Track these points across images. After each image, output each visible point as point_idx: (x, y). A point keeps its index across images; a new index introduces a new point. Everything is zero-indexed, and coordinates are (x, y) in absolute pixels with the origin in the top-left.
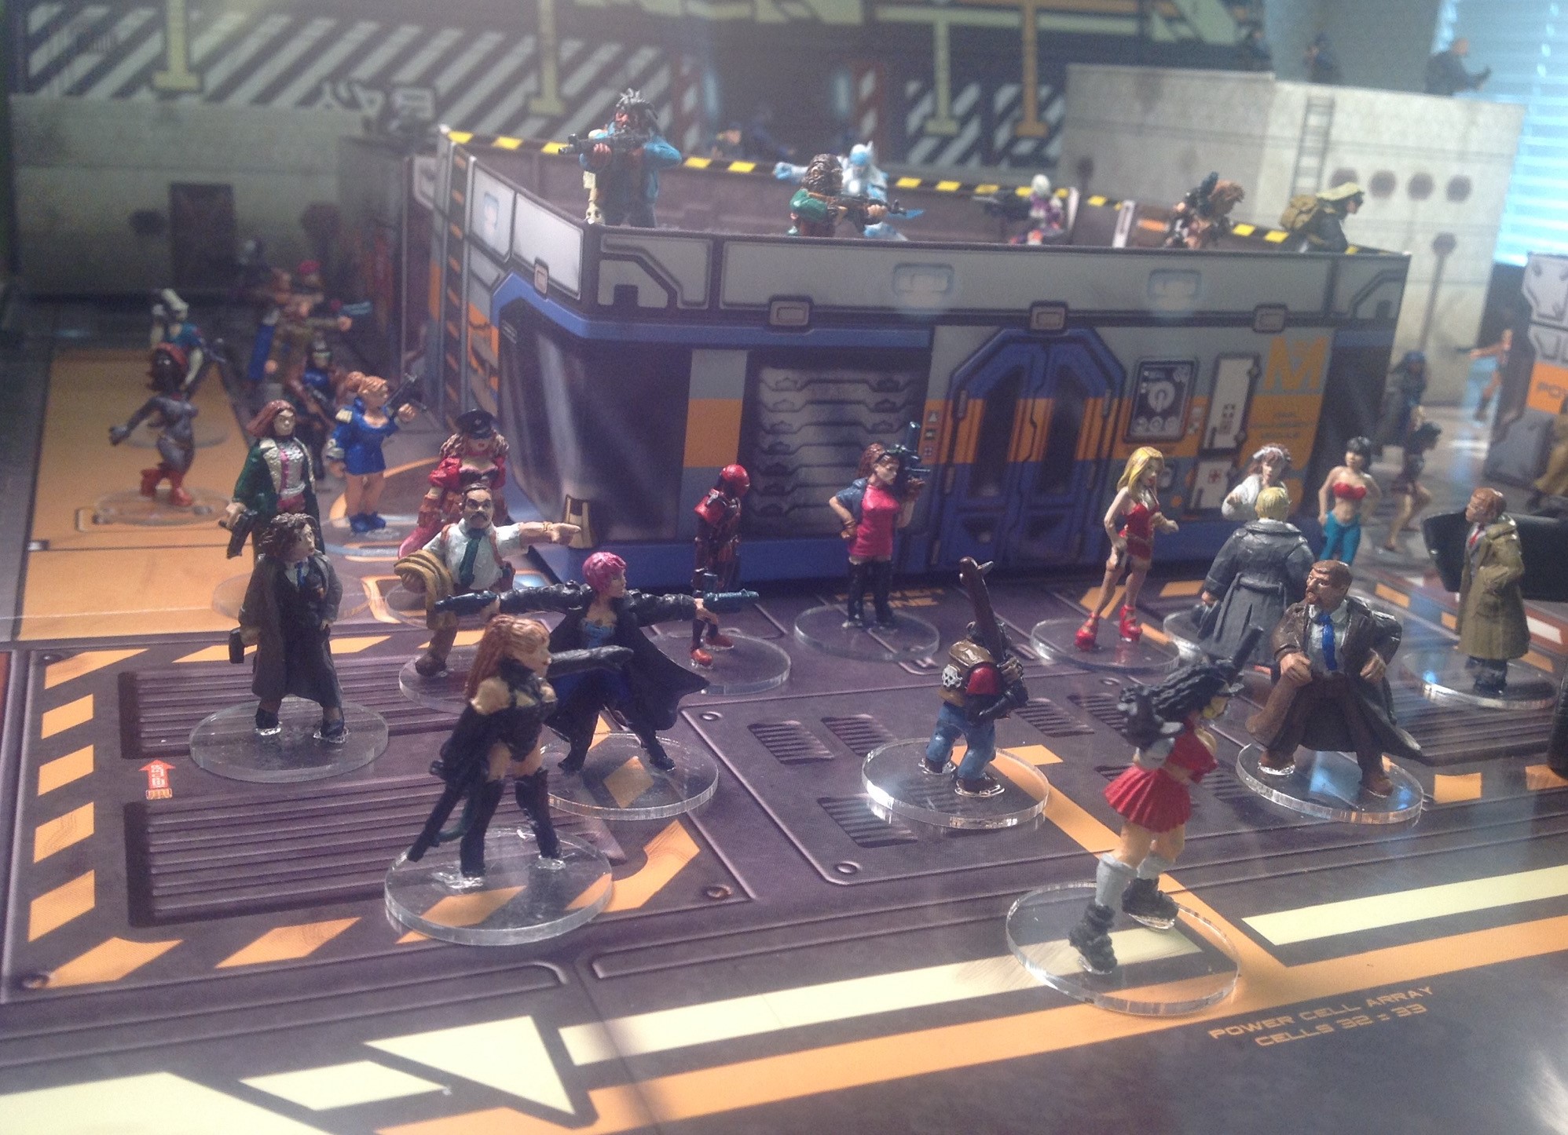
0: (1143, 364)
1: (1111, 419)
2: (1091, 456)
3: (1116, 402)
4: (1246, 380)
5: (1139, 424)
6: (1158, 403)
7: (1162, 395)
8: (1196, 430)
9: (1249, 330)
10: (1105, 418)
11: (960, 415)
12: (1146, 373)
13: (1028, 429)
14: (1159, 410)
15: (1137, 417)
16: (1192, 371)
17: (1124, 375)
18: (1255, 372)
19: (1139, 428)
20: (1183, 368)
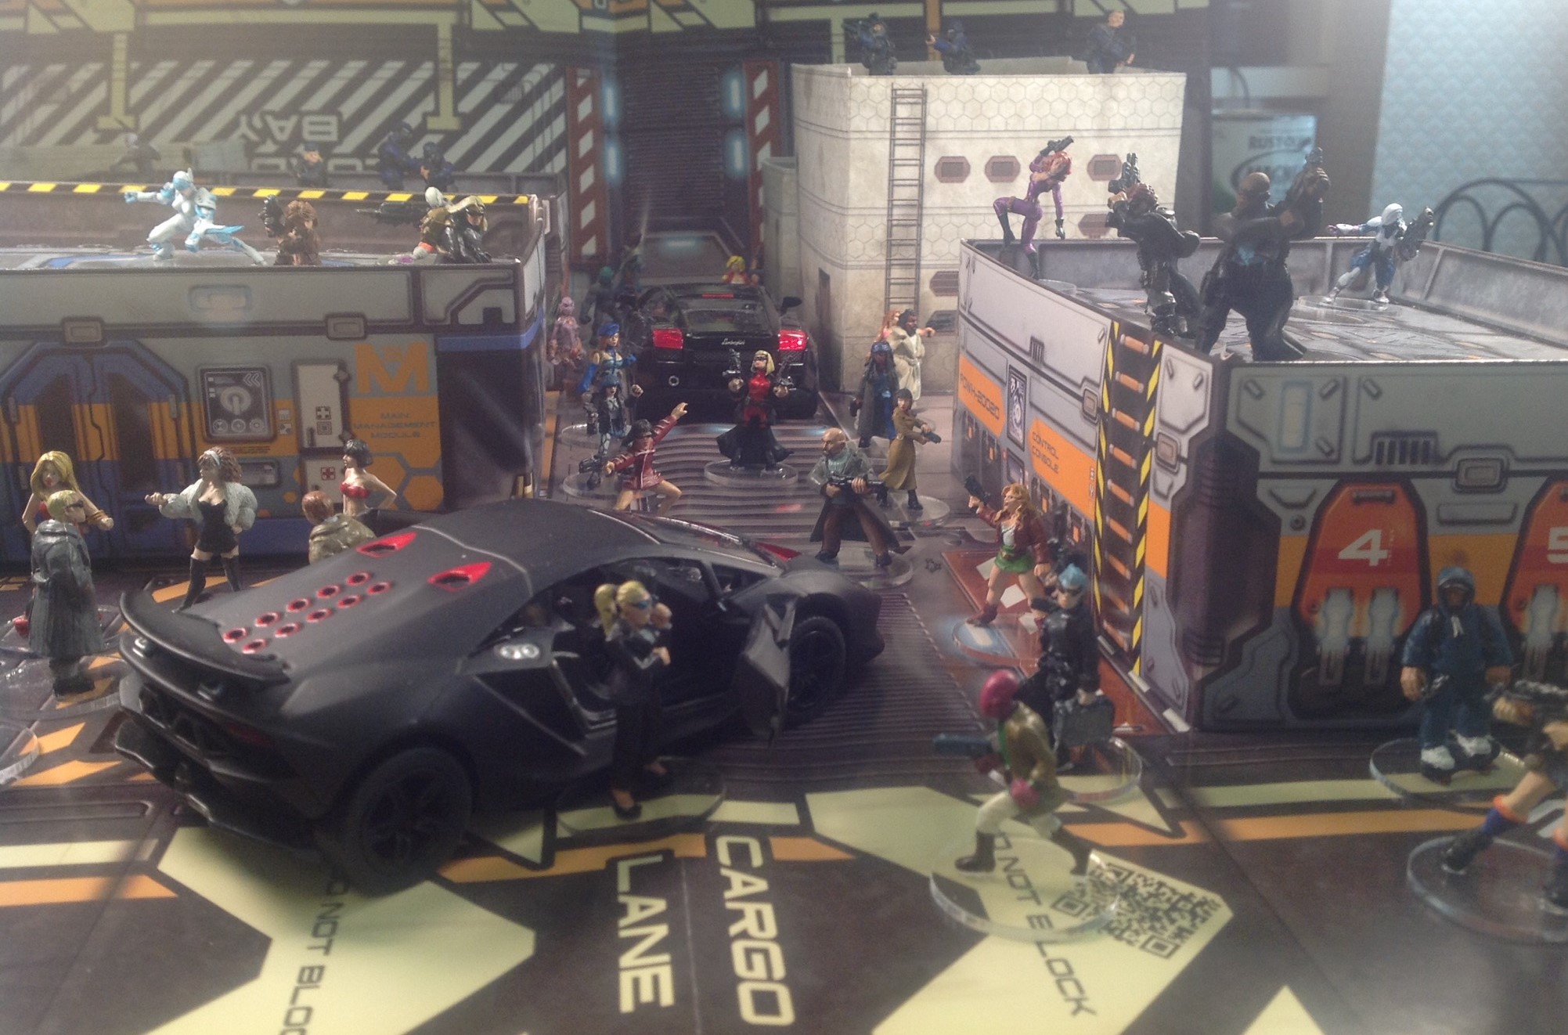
0: (203, 372)
1: (184, 422)
2: (173, 454)
3: (183, 406)
4: (336, 385)
5: (218, 426)
6: (237, 407)
7: (236, 399)
8: (288, 430)
9: (324, 338)
10: (177, 421)
11: (14, 419)
12: (211, 379)
13: (93, 434)
14: (237, 412)
15: (213, 418)
16: (265, 376)
17: (186, 382)
18: (343, 376)
19: (220, 429)
20: (253, 374)
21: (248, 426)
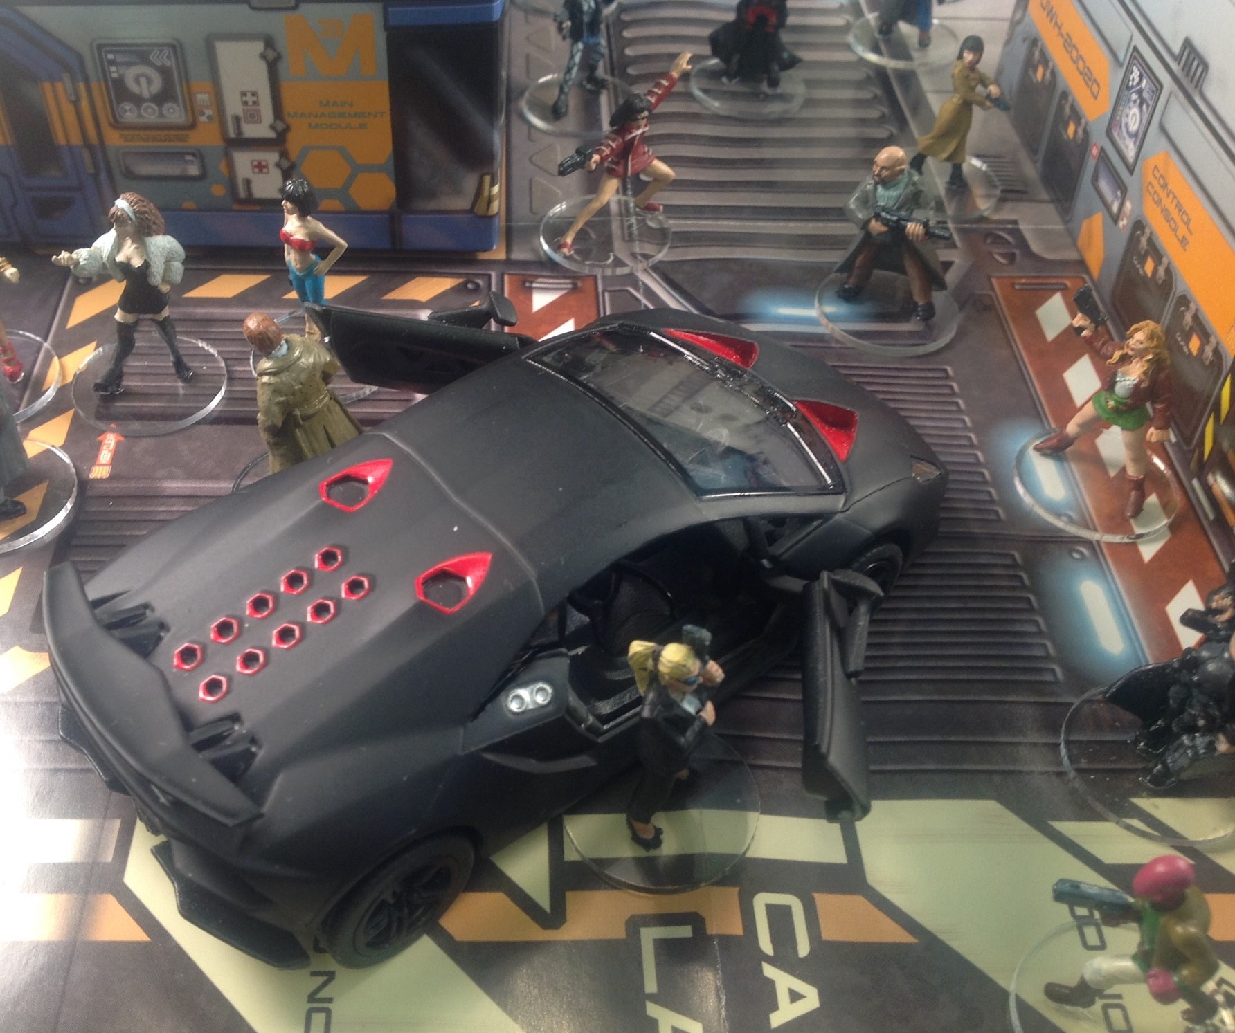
0: (100, 47)
1: (84, 104)
2: (76, 140)
3: (82, 86)
4: (262, 68)
5: (126, 111)
6: (145, 90)
7: (143, 81)
8: (209, 117)
9: (245, 8)
10: (76, 103)
12: (110, 56)
14: (146, 96)
15: (119, 103)
16: (175, 53)
17: (80, 59)
18: (271, 55)
19: (128, 114)
20: (161, 51)
21: (161, 112)
